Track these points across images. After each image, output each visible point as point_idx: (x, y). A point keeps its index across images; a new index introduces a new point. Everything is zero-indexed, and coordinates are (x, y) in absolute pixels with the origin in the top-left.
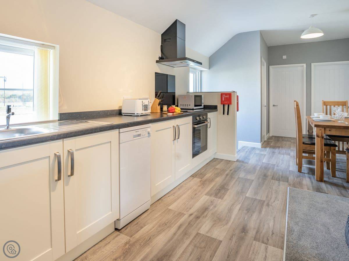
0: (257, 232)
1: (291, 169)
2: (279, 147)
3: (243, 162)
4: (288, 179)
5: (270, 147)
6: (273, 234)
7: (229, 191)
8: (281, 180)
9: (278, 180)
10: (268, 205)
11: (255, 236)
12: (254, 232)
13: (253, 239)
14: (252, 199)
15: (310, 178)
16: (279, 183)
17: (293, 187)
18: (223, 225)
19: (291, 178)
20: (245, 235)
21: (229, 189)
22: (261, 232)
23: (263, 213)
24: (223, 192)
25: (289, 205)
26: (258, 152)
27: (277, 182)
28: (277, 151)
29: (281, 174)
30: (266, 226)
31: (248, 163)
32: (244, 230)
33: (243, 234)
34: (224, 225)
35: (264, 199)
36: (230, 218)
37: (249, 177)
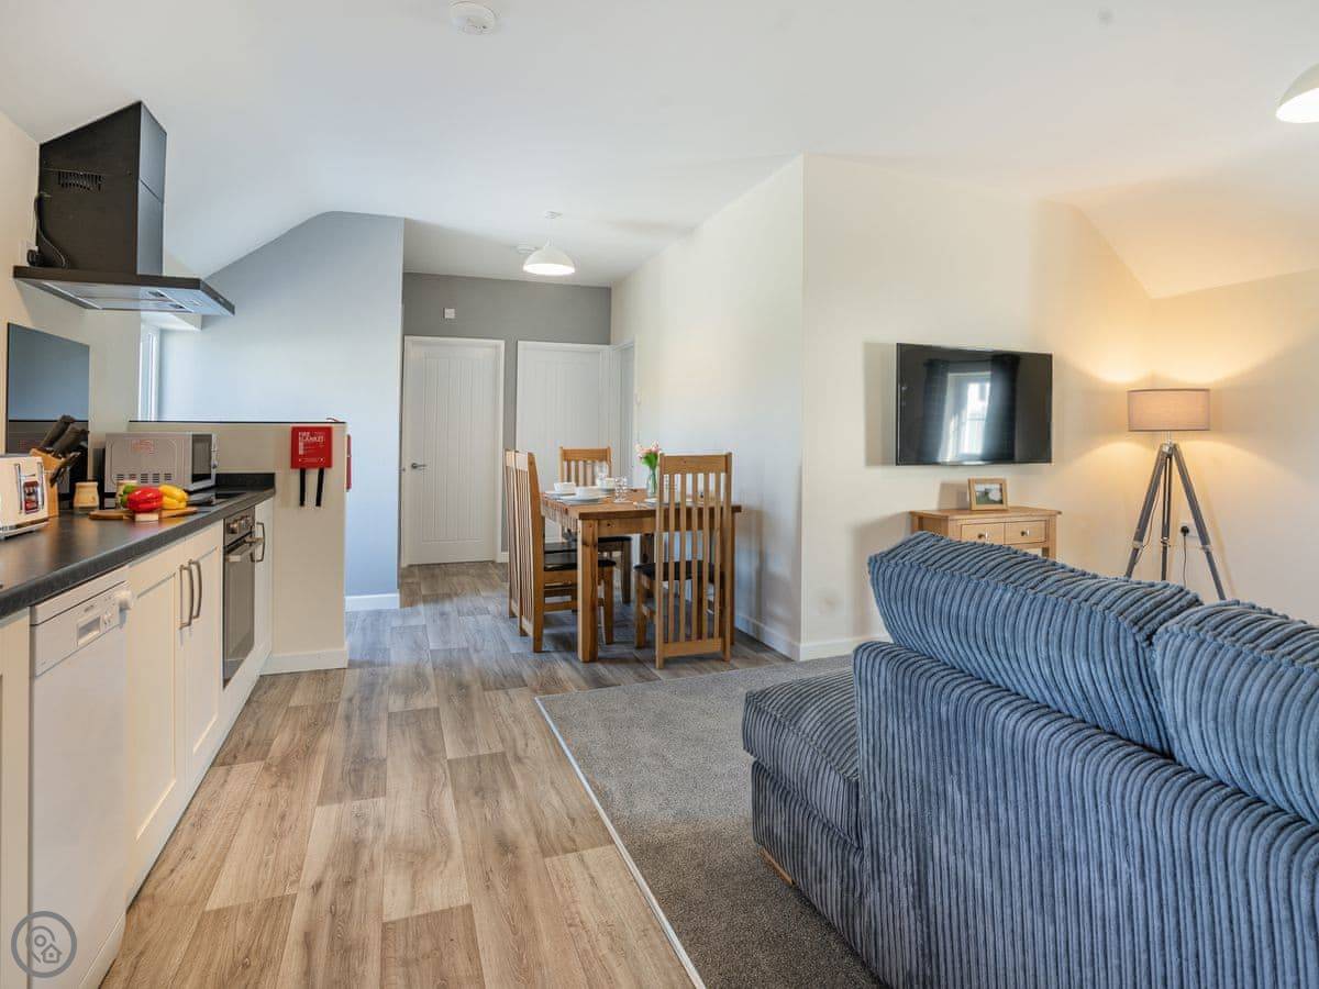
0: (538, 835)
1: (513, 650)
2: (449, 596)
3: (371, 664)
4: (521, 676)
5: (426, 600)
6: (573, 821)
7: (389, 763)
8: (507, 685)
9: (501, 686)
10: (518, 759)
11: (541, 847)
12: (533, 839)
13: (539, 856)
14: (469, 760)
15: (566, 660)
16: (507, 693)
17: (544, 694)
18: (443, 864)
19: (527, 673)
20: (516, 856)
21: (385, 760)
22: (547, 831)
23: (520, 783)
24: (373, 772)
25: (565, 739)
26: (396, 622)
27: (501, 694)
28: (448, 607)
29: (497, 669)
30: (548, 811)
31: (389, 665)
32: (506, 846)
33: (510, 856)
34: (446, 862)
35: (499, 748)
36: (447, 834)
37: (419, 703)
